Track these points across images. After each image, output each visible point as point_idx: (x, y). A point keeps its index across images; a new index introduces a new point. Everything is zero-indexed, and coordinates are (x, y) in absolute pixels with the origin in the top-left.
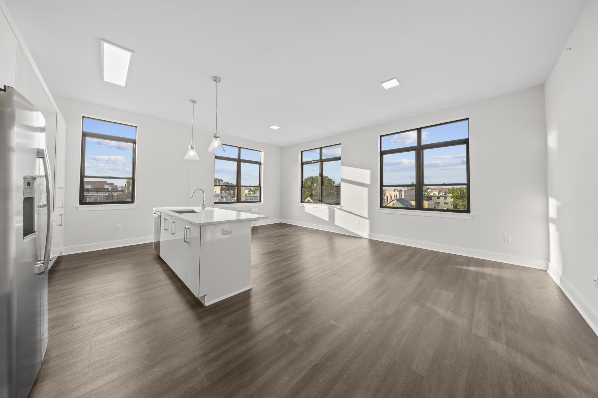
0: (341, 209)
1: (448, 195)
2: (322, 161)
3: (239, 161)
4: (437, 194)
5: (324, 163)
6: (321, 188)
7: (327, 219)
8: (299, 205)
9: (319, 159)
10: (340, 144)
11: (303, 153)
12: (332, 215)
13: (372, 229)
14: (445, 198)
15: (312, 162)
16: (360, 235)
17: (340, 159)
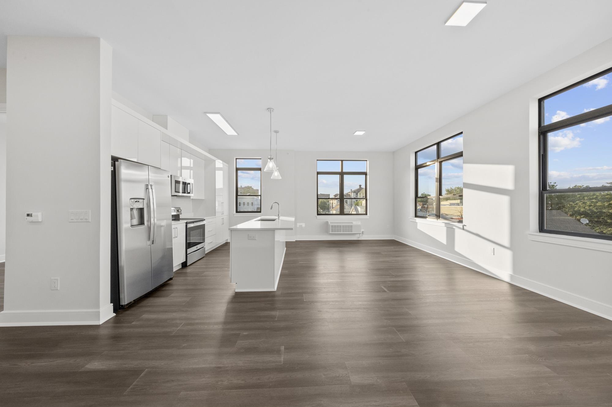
0: (463, 229)
2: (440, 161)
3: (342, 174)
5: (443, 163)
6: (439, 197)
7: (444, 241)
8: (413, 220)
9: (436, 158)
10: (462, 133)
11: (417, 154)
12: (451, 237)
17: (462, 156)
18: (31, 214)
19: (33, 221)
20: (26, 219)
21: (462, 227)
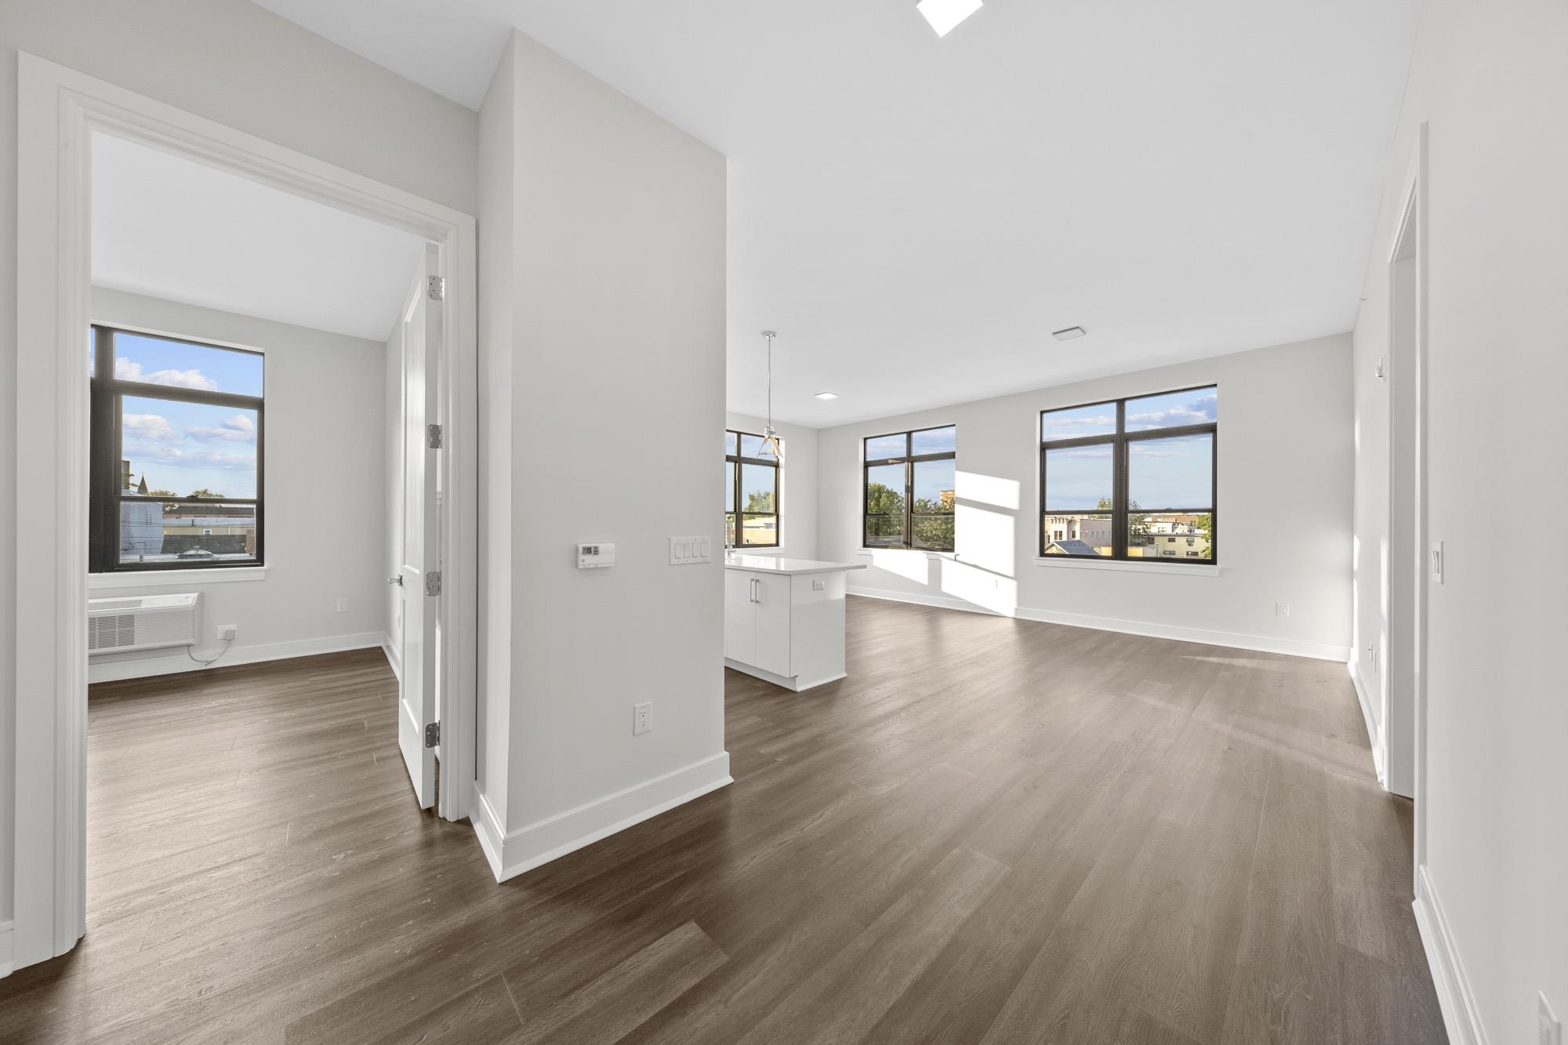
0: (955, 560)
1: (1197, 531)
2: (910, 459)
3: (739, 461)
4: (1169, 531)
5: (916, 464)
7: (924, 580)
8: (859, 552)
9: (904, 455)
10: (954, 425)
11: (868, 441)
12: (935, 573)
13: (1022, 598)
14: (1190, 539)
15: (890, 461)
16: (994, 610)
17: (954, 457)
18: (594, 548)
19: (599, 566)
20: (583, 561)
21: (954, 558)
